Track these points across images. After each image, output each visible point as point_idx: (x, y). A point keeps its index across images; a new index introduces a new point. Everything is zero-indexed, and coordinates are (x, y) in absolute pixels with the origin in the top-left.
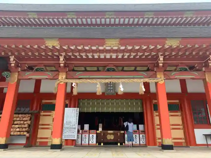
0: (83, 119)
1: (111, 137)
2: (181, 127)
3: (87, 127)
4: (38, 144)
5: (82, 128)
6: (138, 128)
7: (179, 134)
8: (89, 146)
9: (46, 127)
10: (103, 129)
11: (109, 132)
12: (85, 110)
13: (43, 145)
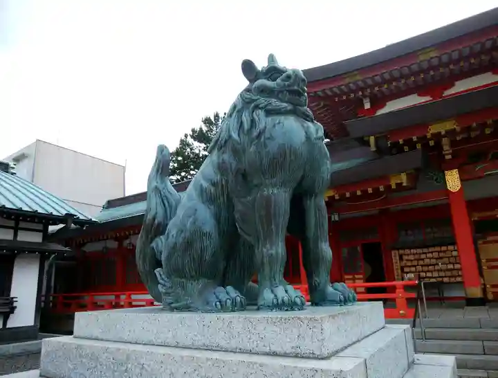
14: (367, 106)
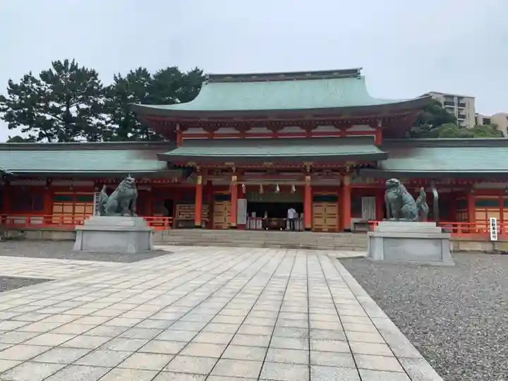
0: (251, 208)
1: (274, 223)
2: (337, 216)
3: (254, 214)
4: (214, 227)
5: (250, 215)
6: (299, 216)
7: (334, 222)
8: (256, 229)
9: (220, 214)
10: (268, 216)
11: (274, 219)
12: (252, 200)
13: (218, 228)
14: (178, 128)
